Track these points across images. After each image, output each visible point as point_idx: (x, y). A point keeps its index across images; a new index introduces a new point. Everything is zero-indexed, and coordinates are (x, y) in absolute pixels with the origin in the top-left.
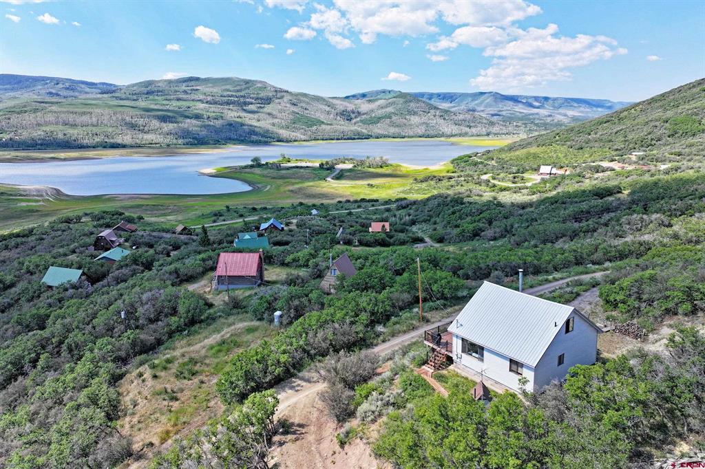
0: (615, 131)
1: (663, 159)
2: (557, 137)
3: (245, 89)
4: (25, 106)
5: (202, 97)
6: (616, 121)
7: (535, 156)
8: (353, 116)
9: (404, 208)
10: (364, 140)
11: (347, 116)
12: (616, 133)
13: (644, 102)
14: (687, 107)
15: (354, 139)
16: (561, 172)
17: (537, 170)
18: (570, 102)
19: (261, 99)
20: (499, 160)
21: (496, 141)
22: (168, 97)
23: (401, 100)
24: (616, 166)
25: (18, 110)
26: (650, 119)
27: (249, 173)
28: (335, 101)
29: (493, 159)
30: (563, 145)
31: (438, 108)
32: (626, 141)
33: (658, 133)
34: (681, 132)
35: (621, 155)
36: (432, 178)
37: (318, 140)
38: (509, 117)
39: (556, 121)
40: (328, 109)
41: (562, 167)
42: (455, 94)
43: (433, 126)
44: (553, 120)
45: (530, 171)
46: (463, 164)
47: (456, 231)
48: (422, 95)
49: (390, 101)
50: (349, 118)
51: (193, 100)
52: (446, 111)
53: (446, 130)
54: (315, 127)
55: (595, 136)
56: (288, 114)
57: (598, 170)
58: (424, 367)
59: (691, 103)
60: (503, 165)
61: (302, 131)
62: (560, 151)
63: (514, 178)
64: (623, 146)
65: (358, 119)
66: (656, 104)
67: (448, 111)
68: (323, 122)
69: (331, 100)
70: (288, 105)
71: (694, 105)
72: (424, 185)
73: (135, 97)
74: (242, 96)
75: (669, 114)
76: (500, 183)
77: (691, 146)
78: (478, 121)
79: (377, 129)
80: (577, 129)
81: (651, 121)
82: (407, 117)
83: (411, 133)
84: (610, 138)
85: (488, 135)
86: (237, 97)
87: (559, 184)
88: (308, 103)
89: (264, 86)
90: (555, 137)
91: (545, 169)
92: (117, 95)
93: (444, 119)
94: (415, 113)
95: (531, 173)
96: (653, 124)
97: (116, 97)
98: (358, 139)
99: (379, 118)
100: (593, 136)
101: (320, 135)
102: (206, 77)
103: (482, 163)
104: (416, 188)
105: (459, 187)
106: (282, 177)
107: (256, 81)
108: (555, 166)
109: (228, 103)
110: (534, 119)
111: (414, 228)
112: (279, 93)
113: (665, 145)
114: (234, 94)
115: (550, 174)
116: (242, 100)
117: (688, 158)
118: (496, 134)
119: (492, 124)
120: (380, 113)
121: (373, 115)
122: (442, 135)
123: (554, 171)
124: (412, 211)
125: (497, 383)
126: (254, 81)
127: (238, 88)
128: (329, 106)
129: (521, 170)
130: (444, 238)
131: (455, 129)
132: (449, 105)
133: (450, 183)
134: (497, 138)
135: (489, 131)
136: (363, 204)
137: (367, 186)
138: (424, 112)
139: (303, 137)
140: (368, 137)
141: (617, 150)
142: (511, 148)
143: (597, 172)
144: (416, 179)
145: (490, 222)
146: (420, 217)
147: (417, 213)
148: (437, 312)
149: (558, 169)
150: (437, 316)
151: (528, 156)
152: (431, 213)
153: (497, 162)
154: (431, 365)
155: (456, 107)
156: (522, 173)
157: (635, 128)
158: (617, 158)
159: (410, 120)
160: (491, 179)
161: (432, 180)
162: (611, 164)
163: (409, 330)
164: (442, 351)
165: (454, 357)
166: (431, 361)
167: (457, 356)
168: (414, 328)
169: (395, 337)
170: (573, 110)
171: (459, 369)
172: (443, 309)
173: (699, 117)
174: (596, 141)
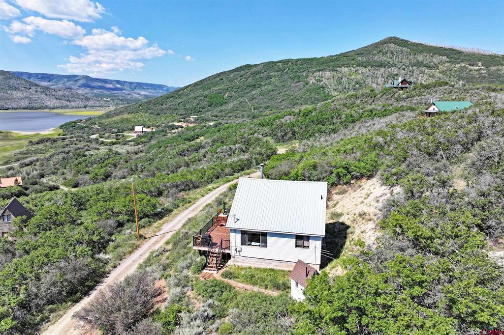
0: (178, 102)
1: (209, 119)
2: (141, 107)
6: (177, 96)
7: (128, 120)
9: (27, 165)
12: (179, 104)
13: (191, 85)
14: (215, 89)
16: (149, 130)
17: (132, 129)
18: (140, 85)
20: (101, 124)
21: (92, 112)
23: (1, 77)
24: (183, 124)
29: (96, 124)
30: (146, 112)
31: (38, 86)
32: (185, 109)
33: (203, 104)
34: (215, 103)
35: (184, 117)
38: (100, 95)
39: (134, 98)
41: (149, 127)
42: (52, 75)
44: (132, 97)
46: (71, 129)
47: (87, 177)
48: (22, 74)
52: (47, 88)
53: (48, 103)
55: (166, 106)
57: (173, 127)
58: (204, 271)
59: (216, 86)
60: (105, 128)
62: (145, 116)
63: (117, 136)
64: (184, 112)
66: (198, 87)
67: (49, 88)
71: (219, 88)
72: (40, 146)
75: (207, 92)
76: (106, 140)
77: (221, 111)
78: (76, 97)
80: (153, 102)
81: (198, 96)
82: (9, 92)
83: (15, 106)
84: (175, 107)
85: (85, 107)
87: (152, 138)
90: (139, 107)
91: (138, 129)
93: (46, 94)
94: (16, 89)
95: (128, 132)
96: (199, 98)
100: (164, 106)
103: (87, 127)
105: (73, 145)
108: (144, 127)
110: (118, 96)
111: (44, 180)
113: (207, 111)
115: (142, 132)
117: (221, 118)
118: (91, 107)
119: (87, 99)
122: (46, 107)
123: (145, 129)
124: (37, 167)
125: (281, 261)
129: (121, 130)
130: (78, 183)
131: (57, 103)
132: (48, 84)
133: (64, 143)
134: (93, 110)
135: (85, 104)
138: (25, 88)
141: (181, 115)
142: (108, 115)
143: (173, 129)
144: (31, 142)
145: (115, 166)
146: (47, 171)
147: (43, 168)
148: (146, 229)
149: (147, 128)
150: (149, 232)
151: (122, 120)
152: (57, 166)
153: (99, 126)
154: (212, 267)
155: (55, 85)
156: (122, 132)
157: (189, 101)
158: (182, 120)
159: (12, 94)
160: (99, 137)
161: (47, 141)
162: (180, 124)
163: (133, 250)
164: (217, 250)
165: (232, 252)
166: (209, 264)
167: (236, 250)
168: (136, 247)
169: (123, 260)
170: (144, 91)
171: (239, 262)
172: (150, 225)
173: (222, 95)
174: (167, 109)
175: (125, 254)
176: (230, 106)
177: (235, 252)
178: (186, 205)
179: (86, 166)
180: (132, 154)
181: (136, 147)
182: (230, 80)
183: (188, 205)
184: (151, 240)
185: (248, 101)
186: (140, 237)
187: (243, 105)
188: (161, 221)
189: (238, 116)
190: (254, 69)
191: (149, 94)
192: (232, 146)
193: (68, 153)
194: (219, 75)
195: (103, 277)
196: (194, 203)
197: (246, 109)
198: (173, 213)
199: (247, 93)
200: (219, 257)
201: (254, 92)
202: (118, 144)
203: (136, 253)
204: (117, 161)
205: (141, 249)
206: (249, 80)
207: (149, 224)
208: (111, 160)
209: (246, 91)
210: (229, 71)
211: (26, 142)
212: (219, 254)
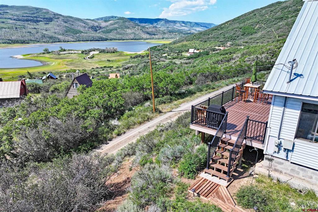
0: (220, 33)
1: (241, 44)
2: (195, 37)
3: (37, 13)
5: (10, 17)
6: (220, 29)
7: (186, 46)
8: (97, 29)
9: (126, 69)
10: (105, 41)
11: (95, 29)
12: (220, 34)
13: (231, 20)
14: (249, 22)
15: (99, 41)
16: (198, 52)
17: (187, 51)
18: (197, 24)
19: (47, 19)
20: (170, 48)
23: (121, 21)
24: (222, 48)
26: (234, 27)
27: (42, 57)
28: (87, 21)
29: (167, 48)
30: (198, 40)
31: (139, 26)
32: (224, 37)
33: (238, 33)
34: (247, 33)
35: (223, 44)
36: (140, 56)
37: (80, 41)
38: (172, 31)
40: (84, 25)
41: (198, 50)
43: (138, 34)
44: (191, 32)
45: (185, 52)
46: (153, 50)
49: (116, 21)
51: (5, 18)
52: (144, 27)
53: (144, 36)
54: (78, 35)
55: (211, 36)
56: (63, 27)
58: (202, 175)
59: (250, 20)
60: (171, 50)
61: (72, 36)
62: (197, 43)
63: (178, 55)
64: (223, 40)
65: (100, 31)
66: (236, 21)
68: (82, 32)
69: (85, 20)
70: (62, 23)
71: (252, 21)
72: (136, 59)
74: (35, 17)
75: (242, 25)
77: (251, 39)
78: (158, 32)
79: (111, 36)
80: (203, 33)
81: (235, 28)
82: (125, 30)
83: (127, 38)
84: (218, 36)
85: (163, 39)
86: (32, 17)
87: (199, 56)
88: (73, 22)
89: (48, 12)
91: (191, 51)
93: (143, 31)
94: (128, 28)
95: (185, 53)
96: (236, 30)
98: (101, 40)
99: (111, 30)
100: (210, 36)
101: (81, 39)
102: (12, 5)
103: (162, 49)
104: (132, 61)
106: (61, 58)
107: (42, 9)
108: (195, 49)
109: (27, 21)
110: (183, 31)
112: (57, 16)
113: (241, 39)
114: (30, 15)
115: (194, 53)
116: (35, 19)
117: (251, 44)
118: (166, 38)
119: (164, 33)
120: (112, 27)
121: (108, 28)
122: (142, 39)
123: (195, 51)
124: (131, 70)
126: (41, 8)
127: (32, 12)
128: (84, 24)
129: (180, 51)
131: (148, 36)
132: (145, 24)
133: (148, 58)
134: (167, 40)
135: (163, 37)
136: (105, 69)
137: (107, 61)
138: (133, 27)
139: (72, 40)
140: (106, 40)
141: (221, 42)
142: (174, 43)
143: (214, 51)
144: (131, 57)
145: (172, 71)
146: (135, 73)
147: (133, 71)
148: (166, 105)
149: (197, 50)
150: (167, 108)
151: (182, 46)
152: (141, 70)
153: (169, 49)
154: (219, 170)
155: (148, 25)
156: (181, 52)
157: (228, 32)
158: (221, 45)
159: (126, 31)
160: (167, 56)
161: (139, 57)
162: (219, 48)
163: (144, 121)
164: (234, 139)
165: (269, 148)
166: (215, 162)
167: (279, 146)
168: (148, 119)
169: (131, 129)
170: (199, 28)
171: (281, 172)
172: (170, 102)
173: (253, 27)
174: (212, 38)
175: (135, 124)
176: (259, 34)
177: (277, 149)
178: (209, 91)
179: (156, 70)
180: (183, 64)
181: (187, 61)
182: (261, 15)
183: (211, 90)
184: (165, 115)
185: (274, 31)
186: (155, 110)
187: (269, 34)
188: (181, 100)
189: (264, 42)
190: (284, 5)
191: (202, 30)
192: (259, 56)
193: (148, 63)
194: (253, 11)
195: (103, 143)
196: (218, 90)
197: (271, 37)
198: (196, 95)
199: (275, 24)
200: (237, 153)
201: (281, 23)
202: (177, 59)
203: (145, 125)
204: (173, 68)
205: (152, 121)
206: (278, 14)
207: (170, 100)
208: (170, 67)
209: (274, 23)
210: (261, 8)
211: (129, 57)
212: (237, 146)
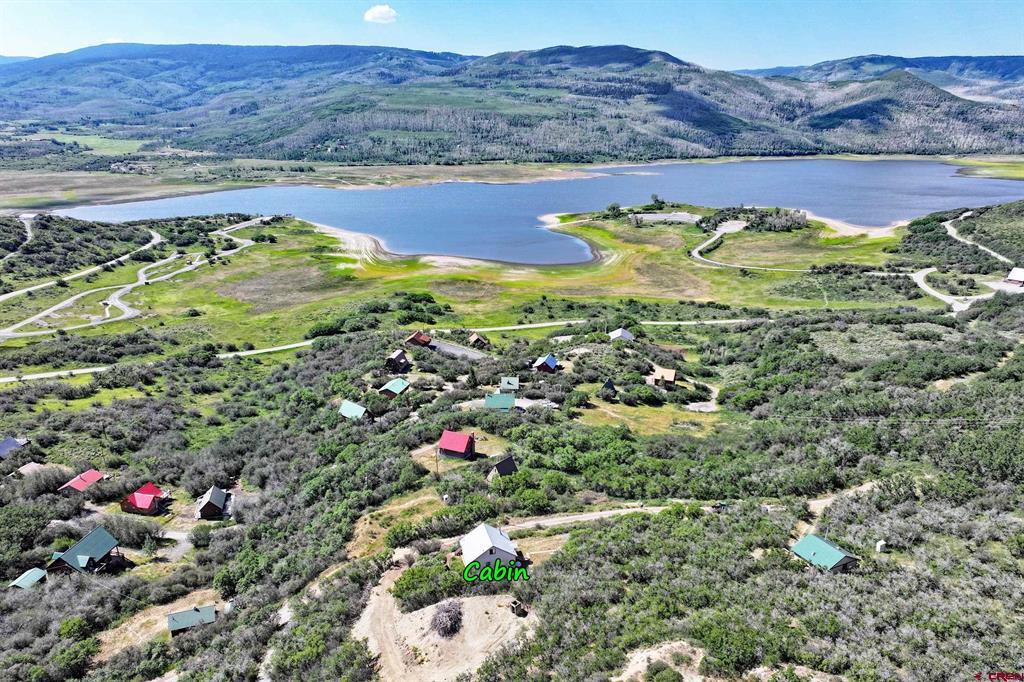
3: (636, 67)
4: (352, 102)
5: (570, 82)
8: (799, 112)
9: (743, 330)
10: (808, 157)
11: (789, 112)
15: (790, 155)
19: (656, 84)
22: (526, 82)
25: (345, 107)
27: (598, 229)
28: (774, 86)
37: (731, 155)
40: (759, 99)
43: (939, 134)
49: (869, 85)
50: (792, 115)
51: (558, 87)
53: (962, 140)
54: (730, 133)
56: (693, 110)
61: (709, 140)
63: (961, 283)
65: (806, 118)
68: (745, 124)
69: (768, 84)
70: (695, 95)
73: (482, 82)
74: (627, 80)
79: (834, 138)
86: (620, 82)
88: (727, 91)
91: (1017, 273)
92: (460, 78)
93: (965, 120)
97: (459, 82)
98: (798, 154)
99: (844, 117)
101: (735, 148)
109: (605, 93)
112: (686, 73)
114: (618, 76)
116: (627, 86)
120: (847, 107)
121: (835, 111)
128: (762, 94)
131: (980, 141)
136: (704, 314)
137: (739, 272)
138: (928, 105)
139: (707, 151)
140: (814, 152)
144: (814, 267)
146: (744, 354)
160: (923, 281)
